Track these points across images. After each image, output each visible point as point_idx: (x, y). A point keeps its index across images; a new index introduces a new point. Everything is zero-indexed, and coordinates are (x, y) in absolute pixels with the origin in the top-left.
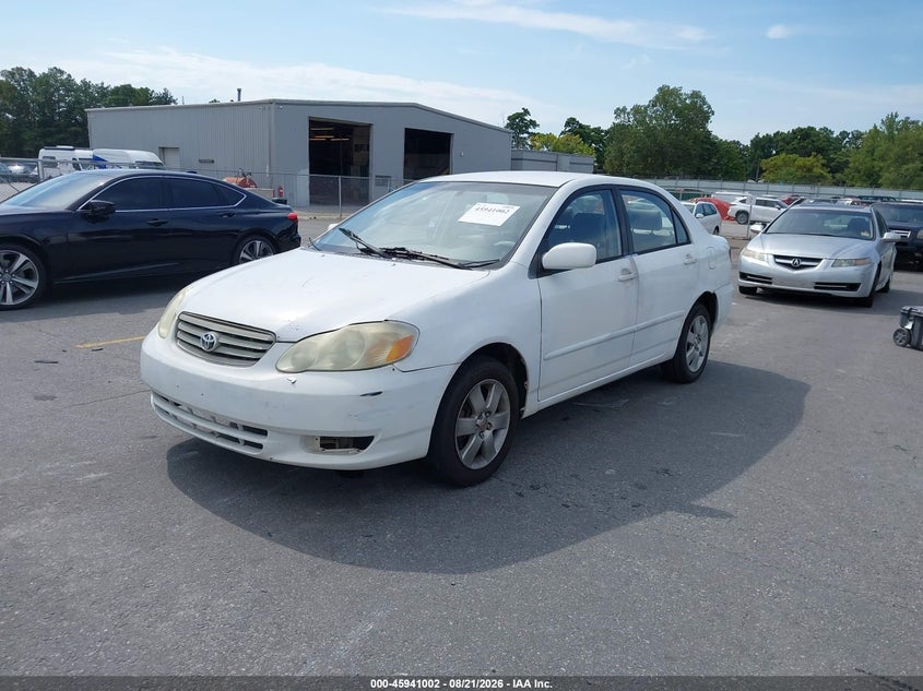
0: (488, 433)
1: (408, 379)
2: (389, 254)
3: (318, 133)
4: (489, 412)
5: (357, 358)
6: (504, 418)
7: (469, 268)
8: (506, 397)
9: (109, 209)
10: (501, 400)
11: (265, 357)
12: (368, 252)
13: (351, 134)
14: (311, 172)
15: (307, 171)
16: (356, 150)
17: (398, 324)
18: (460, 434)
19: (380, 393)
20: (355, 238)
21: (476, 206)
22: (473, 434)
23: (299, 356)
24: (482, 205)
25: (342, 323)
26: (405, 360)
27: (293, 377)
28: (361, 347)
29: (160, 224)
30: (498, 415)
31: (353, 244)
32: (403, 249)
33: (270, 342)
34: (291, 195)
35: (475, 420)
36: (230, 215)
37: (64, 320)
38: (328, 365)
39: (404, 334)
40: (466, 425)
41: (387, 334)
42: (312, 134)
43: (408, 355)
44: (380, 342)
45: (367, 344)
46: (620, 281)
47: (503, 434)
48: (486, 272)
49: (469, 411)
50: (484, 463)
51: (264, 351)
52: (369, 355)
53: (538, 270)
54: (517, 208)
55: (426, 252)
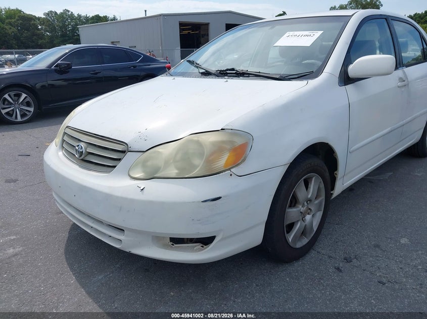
0: (308, 217)
1: (244, 183)
2: (222, 74)
3: (184, 30)
4: (309, 201)
5: (199, 164)
6: (320, 203)
7: (290, 79)
8: (322, 186)
9: (69, 66)
10: (319, 189)
11: (120, 165)
12: (207, 74)
13: (200, 29)
14: (181, 48)
15: (179, 48)
16: (203, 37)
17: (234, 132)
18: (288, 222)
19: (220, 198)
20: (198, 66)
21: (287, 34)
22: (298, 221)
23: (149, 163)
24: (291, 33)
25: (184, 134)
26: (241, 166)
27: (142, 184)
28: (201, 155)
29: (96, 73)
30: (317, 202)
31: (196, 70)
32: (233, 69)
33: (123, 152)
34: (172, 61)
35: (301, 208)
36: (135, 67)
37: (46, 129)
38: (173, 172)
39: (239, 141)
40: (292, 213)
41: (223, 142)
42: (181, 30)
43: (244, 160)
44: (218, 149)
45: (207, 152)
46: (399, 87)
47: (319, 215)
48: (305, 82)
49: (294, 202)
50: (305, 241)
51: (119, 160)
52: (209, 162)
53: (346, 79)
54: (320, 32)
55: (251, 69)
